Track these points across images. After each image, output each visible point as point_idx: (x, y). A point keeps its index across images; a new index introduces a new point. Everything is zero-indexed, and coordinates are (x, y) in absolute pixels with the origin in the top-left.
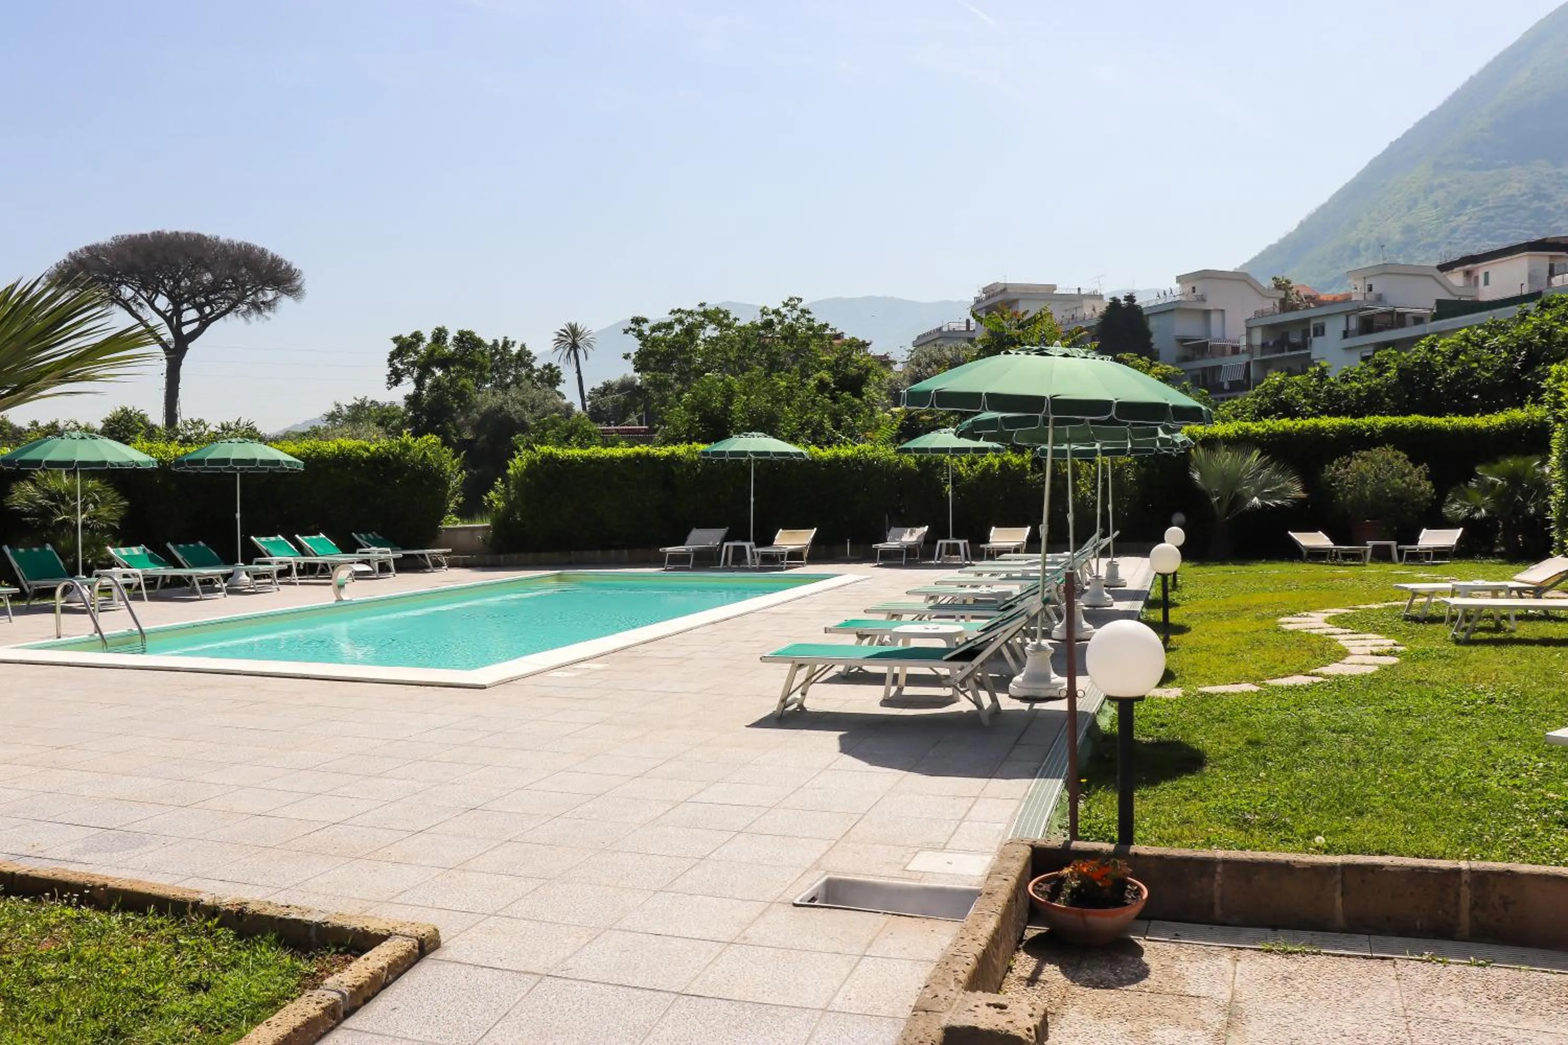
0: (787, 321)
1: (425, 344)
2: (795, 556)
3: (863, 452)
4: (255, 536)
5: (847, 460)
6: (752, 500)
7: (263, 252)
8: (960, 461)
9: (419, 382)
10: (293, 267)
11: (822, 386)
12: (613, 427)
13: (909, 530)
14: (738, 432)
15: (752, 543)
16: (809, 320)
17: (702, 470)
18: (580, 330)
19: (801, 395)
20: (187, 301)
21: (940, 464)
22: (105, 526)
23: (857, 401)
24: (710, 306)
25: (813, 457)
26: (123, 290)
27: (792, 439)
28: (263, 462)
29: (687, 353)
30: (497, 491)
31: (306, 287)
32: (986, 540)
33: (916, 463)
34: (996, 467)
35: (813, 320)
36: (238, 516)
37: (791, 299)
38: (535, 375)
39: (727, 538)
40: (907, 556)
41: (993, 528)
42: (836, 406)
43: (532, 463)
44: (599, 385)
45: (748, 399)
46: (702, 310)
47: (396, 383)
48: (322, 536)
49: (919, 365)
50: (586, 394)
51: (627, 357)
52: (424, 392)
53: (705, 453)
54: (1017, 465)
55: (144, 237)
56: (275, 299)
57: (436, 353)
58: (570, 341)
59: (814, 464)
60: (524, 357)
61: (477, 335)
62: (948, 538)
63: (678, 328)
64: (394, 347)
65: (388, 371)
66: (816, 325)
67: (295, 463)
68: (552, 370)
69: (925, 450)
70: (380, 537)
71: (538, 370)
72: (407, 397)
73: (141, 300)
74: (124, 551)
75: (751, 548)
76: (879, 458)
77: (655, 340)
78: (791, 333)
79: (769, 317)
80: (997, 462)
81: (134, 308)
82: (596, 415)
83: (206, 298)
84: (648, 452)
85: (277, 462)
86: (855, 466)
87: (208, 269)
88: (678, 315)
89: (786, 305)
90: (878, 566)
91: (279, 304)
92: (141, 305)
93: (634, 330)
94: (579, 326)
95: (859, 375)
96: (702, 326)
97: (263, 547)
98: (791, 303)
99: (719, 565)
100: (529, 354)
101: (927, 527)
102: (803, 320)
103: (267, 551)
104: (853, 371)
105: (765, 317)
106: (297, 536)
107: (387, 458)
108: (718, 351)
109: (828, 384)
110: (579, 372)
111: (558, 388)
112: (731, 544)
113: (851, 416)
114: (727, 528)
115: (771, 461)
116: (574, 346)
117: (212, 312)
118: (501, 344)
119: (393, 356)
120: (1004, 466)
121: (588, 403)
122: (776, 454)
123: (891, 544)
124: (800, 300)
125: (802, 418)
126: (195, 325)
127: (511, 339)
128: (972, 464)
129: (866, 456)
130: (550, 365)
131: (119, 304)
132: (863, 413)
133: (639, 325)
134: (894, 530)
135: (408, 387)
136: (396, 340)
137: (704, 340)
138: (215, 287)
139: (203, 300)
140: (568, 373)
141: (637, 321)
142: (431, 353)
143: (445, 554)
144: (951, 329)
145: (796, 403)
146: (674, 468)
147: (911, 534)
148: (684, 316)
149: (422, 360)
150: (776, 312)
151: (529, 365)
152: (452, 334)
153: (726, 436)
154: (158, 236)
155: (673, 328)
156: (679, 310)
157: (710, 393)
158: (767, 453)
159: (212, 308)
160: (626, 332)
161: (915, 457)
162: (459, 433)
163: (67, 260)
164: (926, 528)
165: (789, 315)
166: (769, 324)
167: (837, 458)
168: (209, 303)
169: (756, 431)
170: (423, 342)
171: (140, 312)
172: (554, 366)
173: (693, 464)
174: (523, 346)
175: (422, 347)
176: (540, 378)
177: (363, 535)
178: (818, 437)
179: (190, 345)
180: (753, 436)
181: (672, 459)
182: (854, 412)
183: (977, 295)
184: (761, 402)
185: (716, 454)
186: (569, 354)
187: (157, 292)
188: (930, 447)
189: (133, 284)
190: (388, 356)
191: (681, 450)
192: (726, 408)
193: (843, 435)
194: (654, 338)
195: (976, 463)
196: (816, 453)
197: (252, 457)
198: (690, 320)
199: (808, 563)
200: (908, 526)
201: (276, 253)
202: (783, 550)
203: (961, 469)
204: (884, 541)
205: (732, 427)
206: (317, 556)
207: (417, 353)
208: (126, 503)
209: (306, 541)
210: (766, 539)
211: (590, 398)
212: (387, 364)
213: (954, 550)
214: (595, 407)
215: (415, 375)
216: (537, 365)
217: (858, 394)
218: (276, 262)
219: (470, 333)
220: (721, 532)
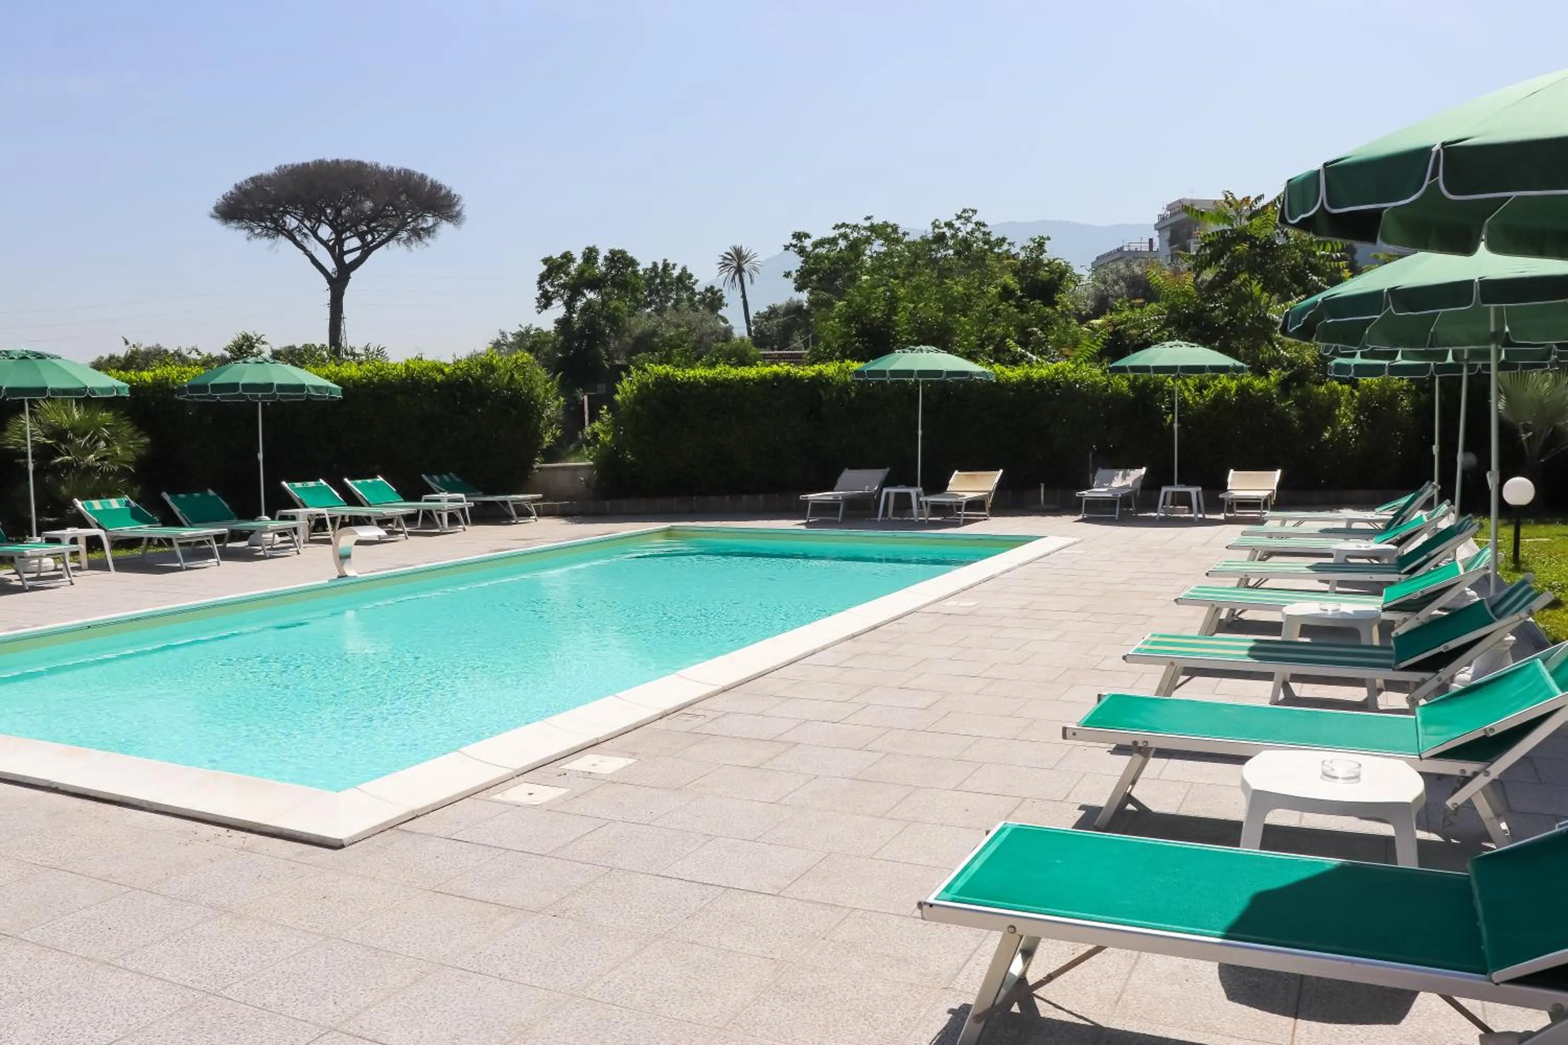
0: (960, 234)
1: (575, 265)
2: (975, 505)
3: (1061, 373)
4: (287, 482)
5: (1041, 383)
6: (920, 433)
7: (423, 178)
8: (1186, 384)
9: (569, 305)
10: (453, 192)
11: (1006, 293)
12: (776, 352)
13: (1121, 473)
14: (903, 346)
15: (920, 489)
16: (984, 233)
17: (858, 394)
18: (745, 253)
19: (981, 306)
20: (349, 229)
21: (1159, 387)
22: (116, 468)
23: (1049, 310)
24: (877, 221)
25: (997, 379)
26: (288, 221)
27: (970, 356)
28: (281, 387)
29: (852, 269)
30: (603, 423)
31: (466, 212)
32: (1223, 487)
33: (1129, 387)
34: (1233, 392)
35: (989, 234)
36: (260, 456)
37: (965, 211)
38: (696, 299)
39: (886, 483)
40: (1120, 506)
41: (1232, 472)
42: (1024, 317)
43: (643, 387)
44: (764, 309)
45: (914, 308)
46: (867, 224)
47: (546, 306)
48: (380, 479)
49: (1105, 282)
50: (751, 318)
51: (788, 275)
52: (574, 315)
53: (858, 373)
54: (1260, 390)
55: (306, 166)
56: (435, 225)
57: (586, 274)
58: (735, 264)
59: (999, 387)
60: (684, 280)
61: (630, 255)
62: (1172, 484)
63: (842, 244)
64: (545, 268)
65: (538, 293)
66: (992, 239)
67: (327, 388)
68: (714, 293)
69: (1145, 369)
70: (458, 480)
71: (700, 293)
72: (557, 321)
73: (305, 231)
74: (97, 504)
75: (918, 495)
76: (1083, 381)
77: (817, 257)
78: (965, 245)
79: (941, 231)
80: (1233, 385)
81: (298, 238)
82: (760, 339)
83: (367, 225)
84: (788, 373)
85: (301, 387)
86: (1052, 390)
87: (368, 196)
88: (842, 230)
89: (959, 217)
90: (1082, 520)
91: (438, 230)
92: (306, 235)
93: (795, 246)
94: (744, 249)
95: (1051, 281)
96: (868, 241)
97: (296, 495)
98: (964, 216)
99: (877, 516)
100: (690, 276)
101: (1144, 469)
102: (977, 234)
103: (300, 500)
104: (1043, 274)
105: (937, 230)
106: (346, 480)
107: (466, 382)
108: (885, 266)
109: (1013, 291)
110: (744, 296)
111: (720, 312)
112: (893, 490)
113: (1041, 329)
114: (887, 470)
115: (944, 383)
116: (740, 270)
117: (374, 240)
118: (660, 267)
119: (543, 278)
120: (1243, 390)
121: (753, 328)
122: (950, 374)
123: (1098, 491)
124: (975, 211)
125: (982, 331)
126: (357, 254)
127: (671, 261)
128: (1201, 388)
129: (1065, 377)
130: (712, 287)
131: (283, 234)
132: (1057, 324)
133: (801, 241)
134: (1101, 473)
135: (558, 310)
136: (545, 261)
137: (871, 257)
138: (377, 215)
139: (365, 228)
140: (732, 298)
141: (798, 236)
142: (581, 272)
143: (533, 501)
144: (1133, 249)
145: (975, 314)
146: (822, 392)
147: (1124, 477)
148: (848, 231)
149: (571, 282)
150: (949, 225)
151: (690, 289)
152: (603, 253)
153: (890, 351)
154: (320, 164)
155: (837, 244)
156: (844, 225)
157: (868, 301)
158: (939, 373)
159: (373, 236)
160: (787, 248)
161: (1128, 379)
162: (611, 358)
163: (233, 190)
164: (1143, 471)
165: (962, 228)
166: (940, 239)
167: (1028, 380)
168: (371, 231)
169: (924, 345)
170: (574, 262)
171: (305, 243)
172: (716, 289)
173: (846, 386)
174: (684, 269)
175: (573, 268)
176: (702, 301)
177: (436, 477)
178: (1000, 354)
179: (352, 274)
180: (921, 350)
181: (819, 381)
182: (1046, 324)
183: (1162, 212)
184: (932, 311)
185: (872, 373)
186: (734, 278)
187: (319, 221)
188: (1152, 364)
189: (295, 213)
190: (537, 278)
191: (830, 369)
192: (889, 319)
193: (1033, 353)
194: (817, 255)
195: (1206, 387)
196: (1002, 373)
197: (268, 381)
198: (855, 234)
199: (992, 515)
200: (1118, 467)
201: (435, 179)
202: (959, 499)
203: (1186, 394)
204: (1088, 487)
205: (896, 341)
206: (370, 505)
207: (567, 274)
208: (146, 440)
209: (356, 485)
210: (938, 484)
211: (755, 323)
212: (536, 287)
213: (1184, 499)
214: (758, 331)
215: (565, 298)
216: (699, 288)
217: (1052, 303)
218: (436, 188)
219: (623, 253)
220: (880, 474)
